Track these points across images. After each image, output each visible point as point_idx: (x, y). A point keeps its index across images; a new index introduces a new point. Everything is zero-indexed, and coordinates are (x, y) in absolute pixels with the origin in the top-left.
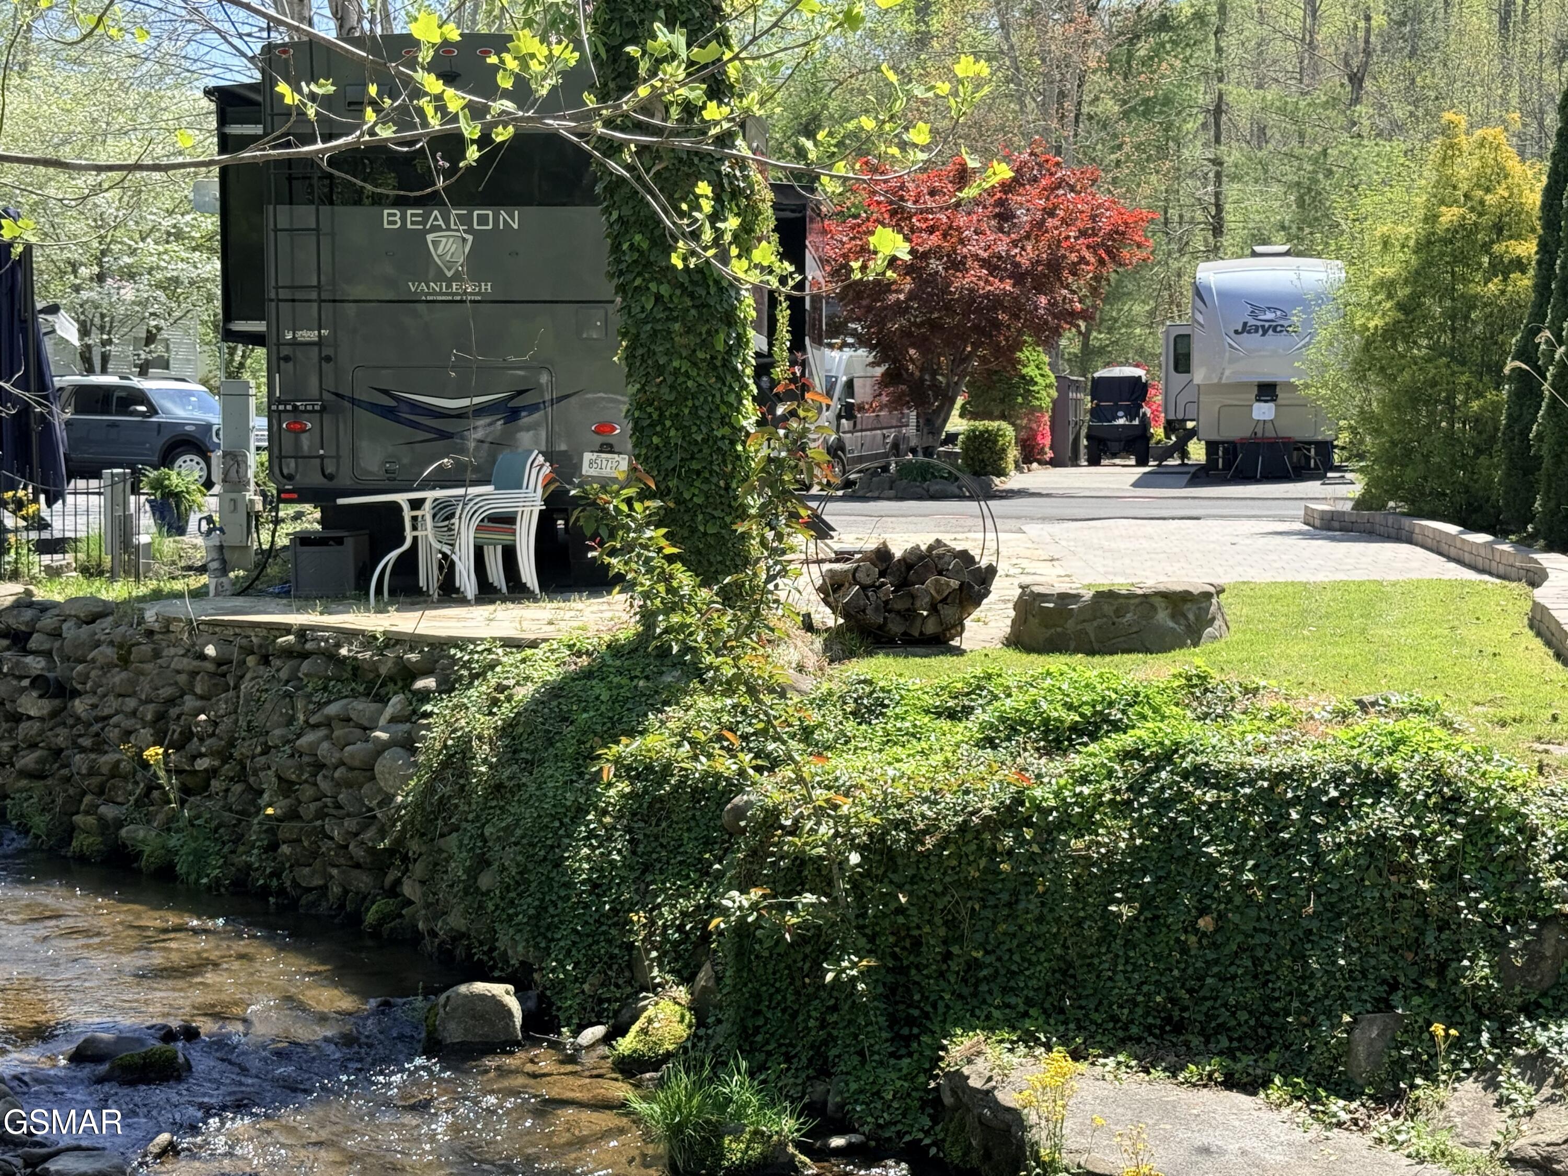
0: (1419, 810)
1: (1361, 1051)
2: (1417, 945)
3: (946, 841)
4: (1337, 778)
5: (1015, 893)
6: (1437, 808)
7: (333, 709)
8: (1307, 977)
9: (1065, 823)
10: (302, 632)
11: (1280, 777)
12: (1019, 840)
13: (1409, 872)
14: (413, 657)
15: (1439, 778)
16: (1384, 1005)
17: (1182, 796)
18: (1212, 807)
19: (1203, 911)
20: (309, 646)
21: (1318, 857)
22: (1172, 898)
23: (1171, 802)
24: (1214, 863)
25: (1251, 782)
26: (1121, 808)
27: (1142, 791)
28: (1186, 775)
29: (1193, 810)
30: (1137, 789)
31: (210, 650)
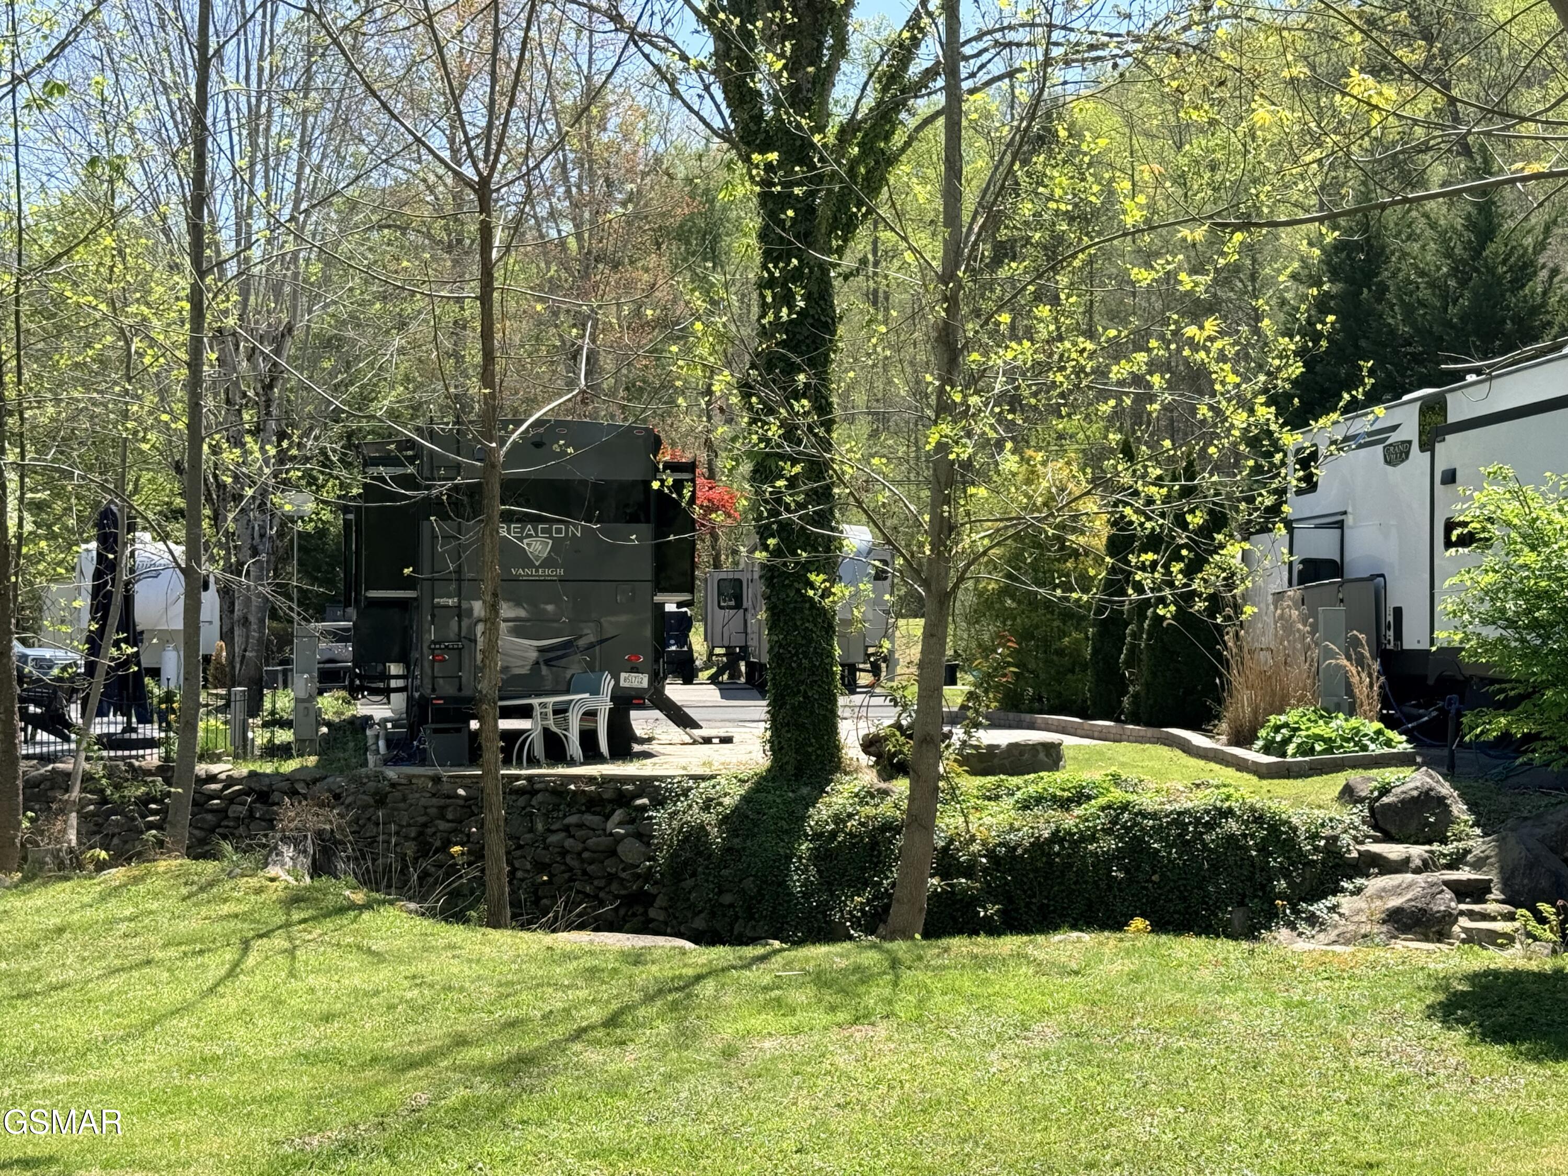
0: (1246, 823)
1: (1236, 922)
2: (1251, 878)
3: (1026, 851)
4: (1207, 812)
5: (1062, 872)
6: (1254, 822)
7: (572, 819)
8: (1208, 895)
9: (1083, 839)
10: (530, 778)
11: (1180, 814)
12: (1062, 848)
13: (1247, 849)
14: (630, 787)
15: (1253, 809)
16: (1241, 904)
17: (1135, 824)
18: (1152, 827)
19: (1154, 873)
20: (537, 786)
21: (1205, 845)
22: (1139, 867)
23: (1132, 827)
24: (1157, 851)
25: (1167, 816)
26: (1108, 832)
27: (1116, 823)
28: (1136, 815)
29: (1142, 829)
30: (1114, 822)
31: (461, 792)
